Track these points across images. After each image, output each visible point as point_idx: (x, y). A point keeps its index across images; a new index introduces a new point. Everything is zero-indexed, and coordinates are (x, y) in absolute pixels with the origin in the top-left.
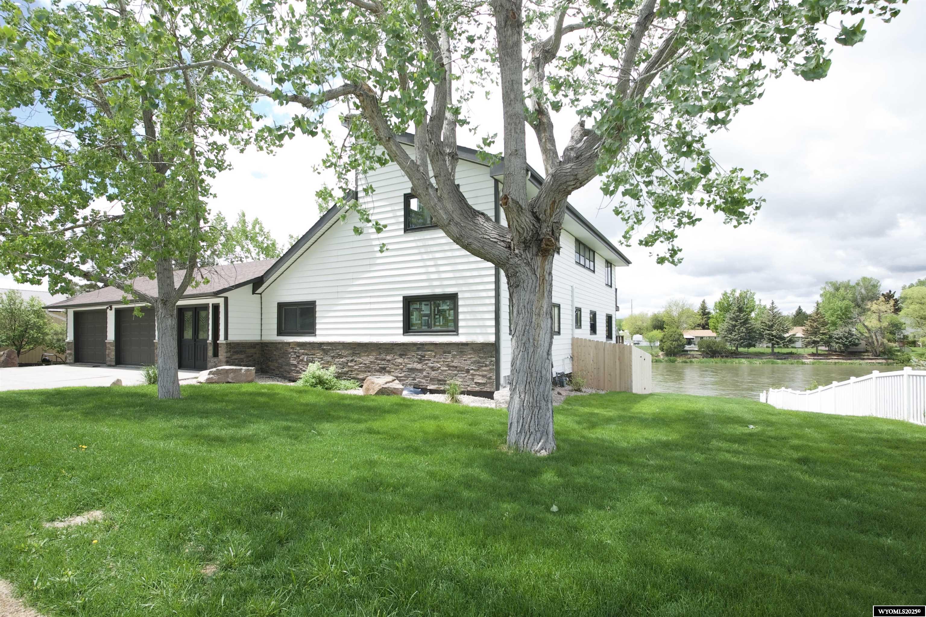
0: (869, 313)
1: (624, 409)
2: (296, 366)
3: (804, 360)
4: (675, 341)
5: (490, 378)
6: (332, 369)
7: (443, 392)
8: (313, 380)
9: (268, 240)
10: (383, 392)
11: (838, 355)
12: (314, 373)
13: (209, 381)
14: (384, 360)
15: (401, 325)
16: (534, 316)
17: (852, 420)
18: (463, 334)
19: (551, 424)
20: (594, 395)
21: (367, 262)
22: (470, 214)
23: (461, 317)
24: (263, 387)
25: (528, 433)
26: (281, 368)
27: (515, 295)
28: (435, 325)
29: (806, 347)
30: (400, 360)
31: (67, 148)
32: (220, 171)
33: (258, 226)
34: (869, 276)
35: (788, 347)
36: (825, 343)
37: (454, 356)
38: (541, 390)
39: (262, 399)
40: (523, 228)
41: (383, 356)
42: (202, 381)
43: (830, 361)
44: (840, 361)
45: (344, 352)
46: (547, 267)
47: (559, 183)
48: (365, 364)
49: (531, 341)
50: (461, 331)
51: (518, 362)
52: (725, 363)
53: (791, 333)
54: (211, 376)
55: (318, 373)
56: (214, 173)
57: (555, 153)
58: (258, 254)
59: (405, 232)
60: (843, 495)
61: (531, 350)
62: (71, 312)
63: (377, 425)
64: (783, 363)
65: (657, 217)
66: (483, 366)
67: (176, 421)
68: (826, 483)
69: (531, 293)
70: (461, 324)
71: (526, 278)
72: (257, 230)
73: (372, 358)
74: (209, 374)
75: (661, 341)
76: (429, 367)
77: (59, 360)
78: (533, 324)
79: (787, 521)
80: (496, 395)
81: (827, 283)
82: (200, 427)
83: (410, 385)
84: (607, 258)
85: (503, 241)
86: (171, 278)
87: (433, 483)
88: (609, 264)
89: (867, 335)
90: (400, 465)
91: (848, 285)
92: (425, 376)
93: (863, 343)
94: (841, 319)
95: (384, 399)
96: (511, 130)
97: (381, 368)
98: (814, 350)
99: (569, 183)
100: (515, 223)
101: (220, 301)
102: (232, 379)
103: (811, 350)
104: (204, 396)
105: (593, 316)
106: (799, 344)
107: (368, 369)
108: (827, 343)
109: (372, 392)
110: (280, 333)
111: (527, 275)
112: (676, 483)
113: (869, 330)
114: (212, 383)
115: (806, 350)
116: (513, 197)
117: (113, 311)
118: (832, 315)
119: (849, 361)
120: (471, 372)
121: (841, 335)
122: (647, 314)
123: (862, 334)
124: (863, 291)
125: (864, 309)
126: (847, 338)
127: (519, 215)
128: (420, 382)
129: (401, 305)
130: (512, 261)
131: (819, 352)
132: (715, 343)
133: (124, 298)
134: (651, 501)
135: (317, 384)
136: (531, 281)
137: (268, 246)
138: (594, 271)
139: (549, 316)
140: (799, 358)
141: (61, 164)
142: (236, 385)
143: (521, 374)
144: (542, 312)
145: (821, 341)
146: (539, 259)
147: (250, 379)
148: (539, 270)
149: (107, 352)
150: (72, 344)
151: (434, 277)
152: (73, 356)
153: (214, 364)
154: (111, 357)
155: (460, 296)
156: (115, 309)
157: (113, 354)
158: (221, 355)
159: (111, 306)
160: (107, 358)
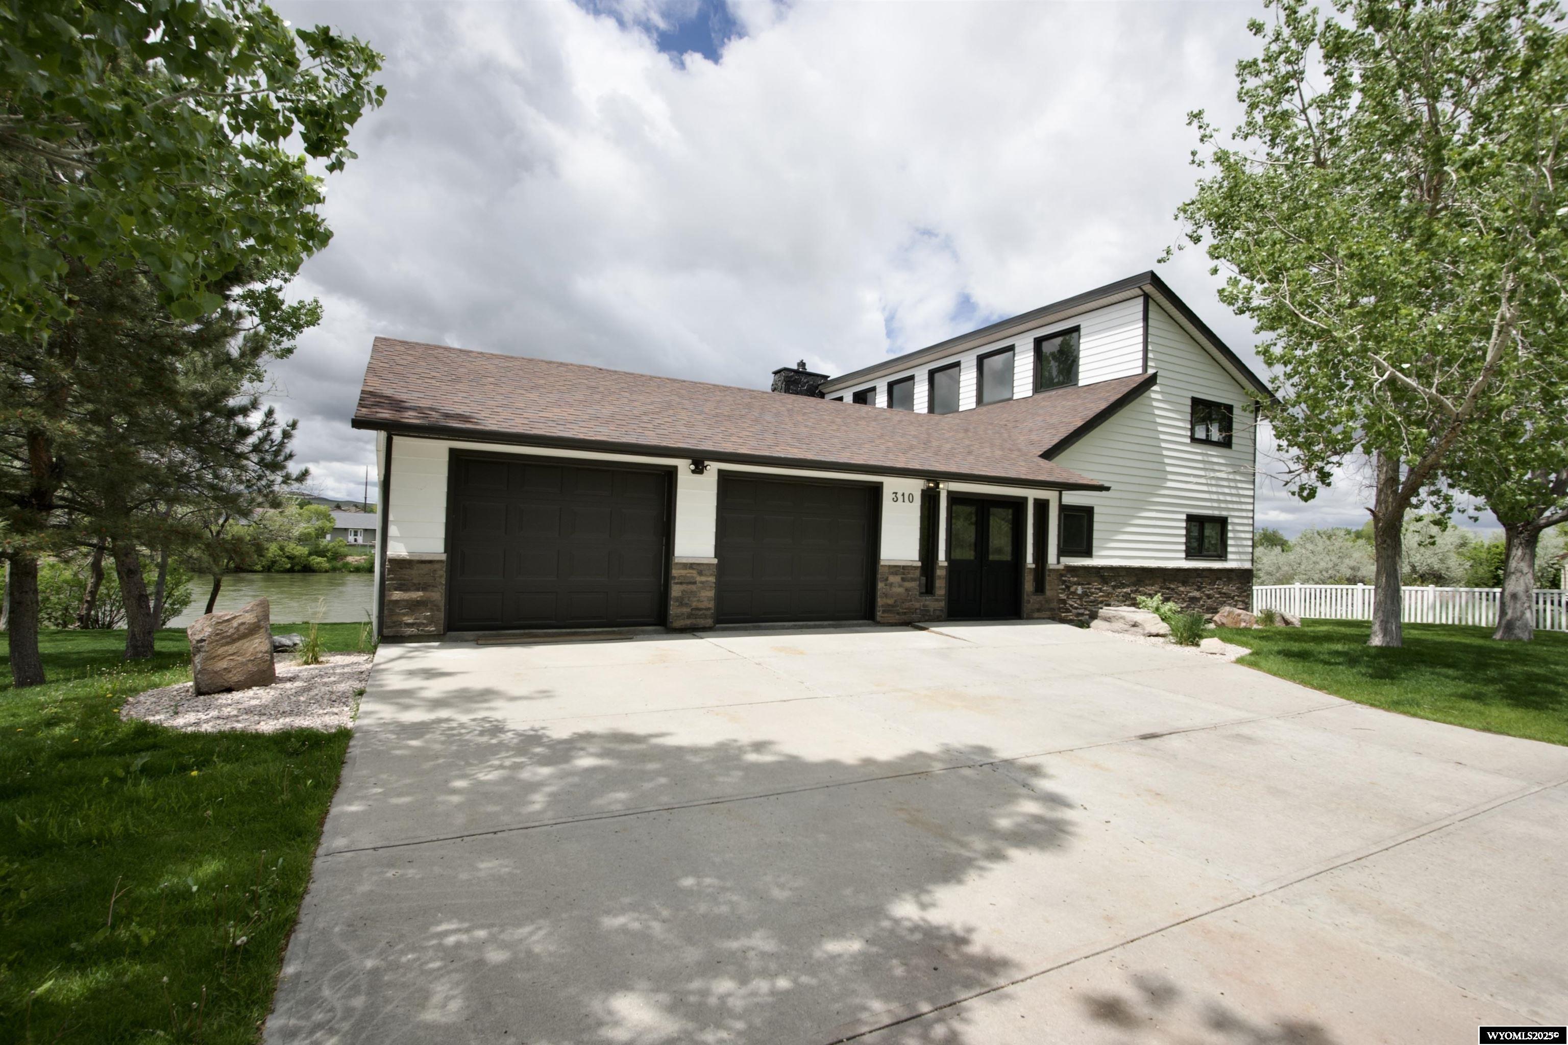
15: (1184, 548)
18: (1231, 560)
23: (1229, 542)
30: (1182, 589)
37: (1224, 584)
41: (1167, 584)
45: (1126, 580)
50: (1230, 556)
59: (1190, 441)
70: (1229, 549)
76: (1205, 595)
101: (1051, 496)
117: (712, 477)
120: (1236, 598)
129: (1184, 525)
149: (676, 591)
150: (437, 566)
151: (1215, 497)
152: (439, 610)
153: (1037, 606)
154: (694, 604)
155: (1229, 521)
156: (720, 472)
157: (706, 597)
158: (1052, 589)
159: (699, 461)
160: (674, 610)
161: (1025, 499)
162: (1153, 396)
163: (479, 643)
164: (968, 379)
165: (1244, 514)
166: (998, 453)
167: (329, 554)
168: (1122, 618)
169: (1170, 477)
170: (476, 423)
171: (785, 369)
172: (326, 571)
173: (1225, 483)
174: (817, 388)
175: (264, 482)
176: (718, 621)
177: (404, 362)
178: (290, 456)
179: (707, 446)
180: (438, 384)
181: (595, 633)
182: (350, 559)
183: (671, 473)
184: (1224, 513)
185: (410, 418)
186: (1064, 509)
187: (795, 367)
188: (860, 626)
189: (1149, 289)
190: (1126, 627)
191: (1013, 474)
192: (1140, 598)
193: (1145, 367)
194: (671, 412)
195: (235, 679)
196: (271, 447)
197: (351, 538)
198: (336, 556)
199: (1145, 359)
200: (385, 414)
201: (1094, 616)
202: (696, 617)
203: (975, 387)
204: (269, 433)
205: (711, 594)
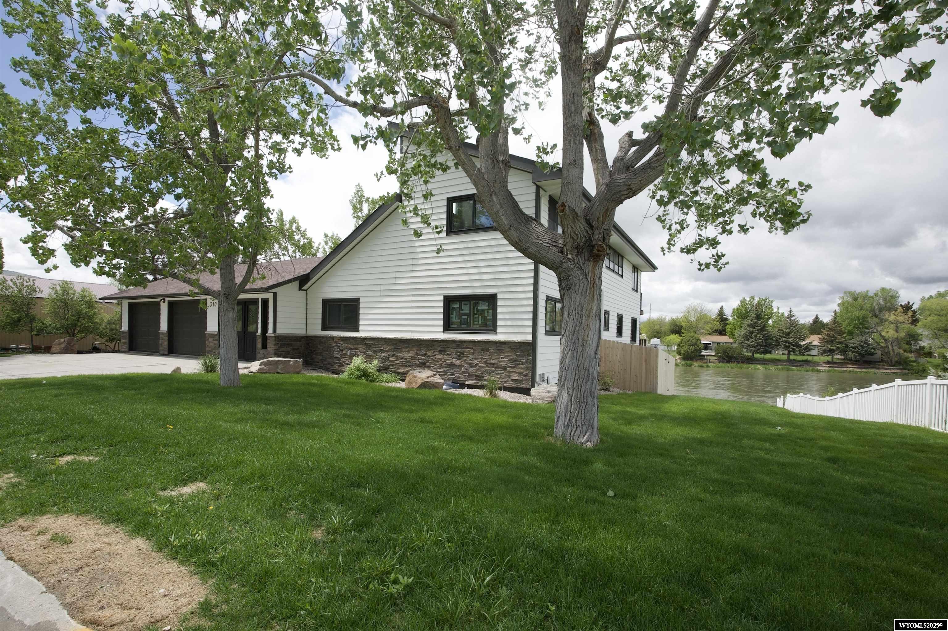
0: (887, 323)
1: (654, 409)
2: (339, 359)
3: (819, 368)
4: (692, 345)
5: (526, 376)
6: (375, 362)
7: (481, 387)
8: (358, 373)
9: (304, 239)
10: (425, 385)
11: (853, 364)
12: (359, 366)
13: (261, 371)
14: (424, 355)
15: (441, 323)
16: (584, 318)
17: (875, 426)
18: (501, 333)
19: (596, 420)
20: (622, 394)
21: (410, 262)
22: (523, 219)
23: (499, 316)
24: (312, 378)
25: (575, 427)
26: (325, 360)
27: (566, 297)
28: (474, 324)
29: (822, 355)
30: (440, 356)
31: (135, 149)
32: (281, 173)
33: (294, 225)
34: (888, 287)
35: (803, 355)
36: (840, 352)
37: (492, 354)
38: (588, 387)
39: (315, 389)
40: (577, 235)
41: (423, 352)
42: (254, 371)
43: (845, 369)
44: (855, 369)
45: (385, 347)
46: (597, 272)
47: (613, 192)
48: (406, 359)
49: (581, 340)
50: (499, 330)
51: (567, 360)
52: (741, 368)
53: (807, 341)
54: (263, 366)
55: (363, 366)
56: (276, 175)
57: (606, 162)
58: (294, 252)
59: (447, 234)
60: (875, 491)
61: (580, 349)
62: (125, 304)
63: (428, 415)
64: (798, 370)
65: (699, 226)
66: (519, 364)
67: (245, 407)
68: (858, 480)
69: (582, 295)
70: (499, 323)
71: (578, 281)
72: (294, 228)
73: (412, 354)
74: (260, 365)
75: (679, 345)
76: (467, 363)
77: (108, 348)
78: (583, 325)
79: (827, 511)
80: (533, 392)
81: (845, 293)
82: (268, 412)
83: (449, 380)
84: (635, 263)
85: (555, 246)
86: (232, 273)
87: (495, 469)
88: (636, 269)
89: (883, 345)
90: (460, 451)
91: (867, 295)
92: (463, 372)
93: (879, 352)
94: (858, 328)
95: (426, 392)
96: (570, 141)
97: (421, 363)
98: (829, 359)
99: (622, 193)
100: (570, 229)
101: (270, 296)
102: (281, 370)
103: (826, 358)
104: (261, 385)
105: (620, 319)
106: (814, 352)
107: (409, 364)
108: (843, 352)
109: (415, 386)
110: (324, 328)
111: (579, 279)
112: (716, 476)
113: (886, 340)
114: (264, 373)
115: (822, 358)
116: (570, 205)
117: (166, 304)
118: (849, 324)
119: (864, 370)
120: (508, 369)
121: (857, 344)
122: (665, 319)
123: (878, 344)
124: (881, 301)
125: (882, 320)
126: (863, 347)
127: (574, 223)
128: (459, 377)
129: (442, 304)
130: (565, 265)
131: (835, 360)
132: (731, 348)
133: (191, 291)
134: (699, 490)
135: (361, 376)
136: (582, 285)
137: (304, 244)
138: (622, 276)
139: (597, 318)
140: (814, 366)
141: (132, 164)
142: (287, 376)
143: (570, 371)
144: (591, 314)
145: (837, 349)
146: (591, 264)
147: (298, 370)
148: (590, 274)
149: (160, 342)
150: (127, 333)
152: (127, 345)
153: (262, 356)
154: (164, 346)
155: (499, 297)
156: (169, 301)
158: (270, 347)
159: (164, 299)
160: (160, 348)
161: (258, 299)
173: (491, 263)
184: (491, 291)
202: (164, 350)
205: (167, 343)
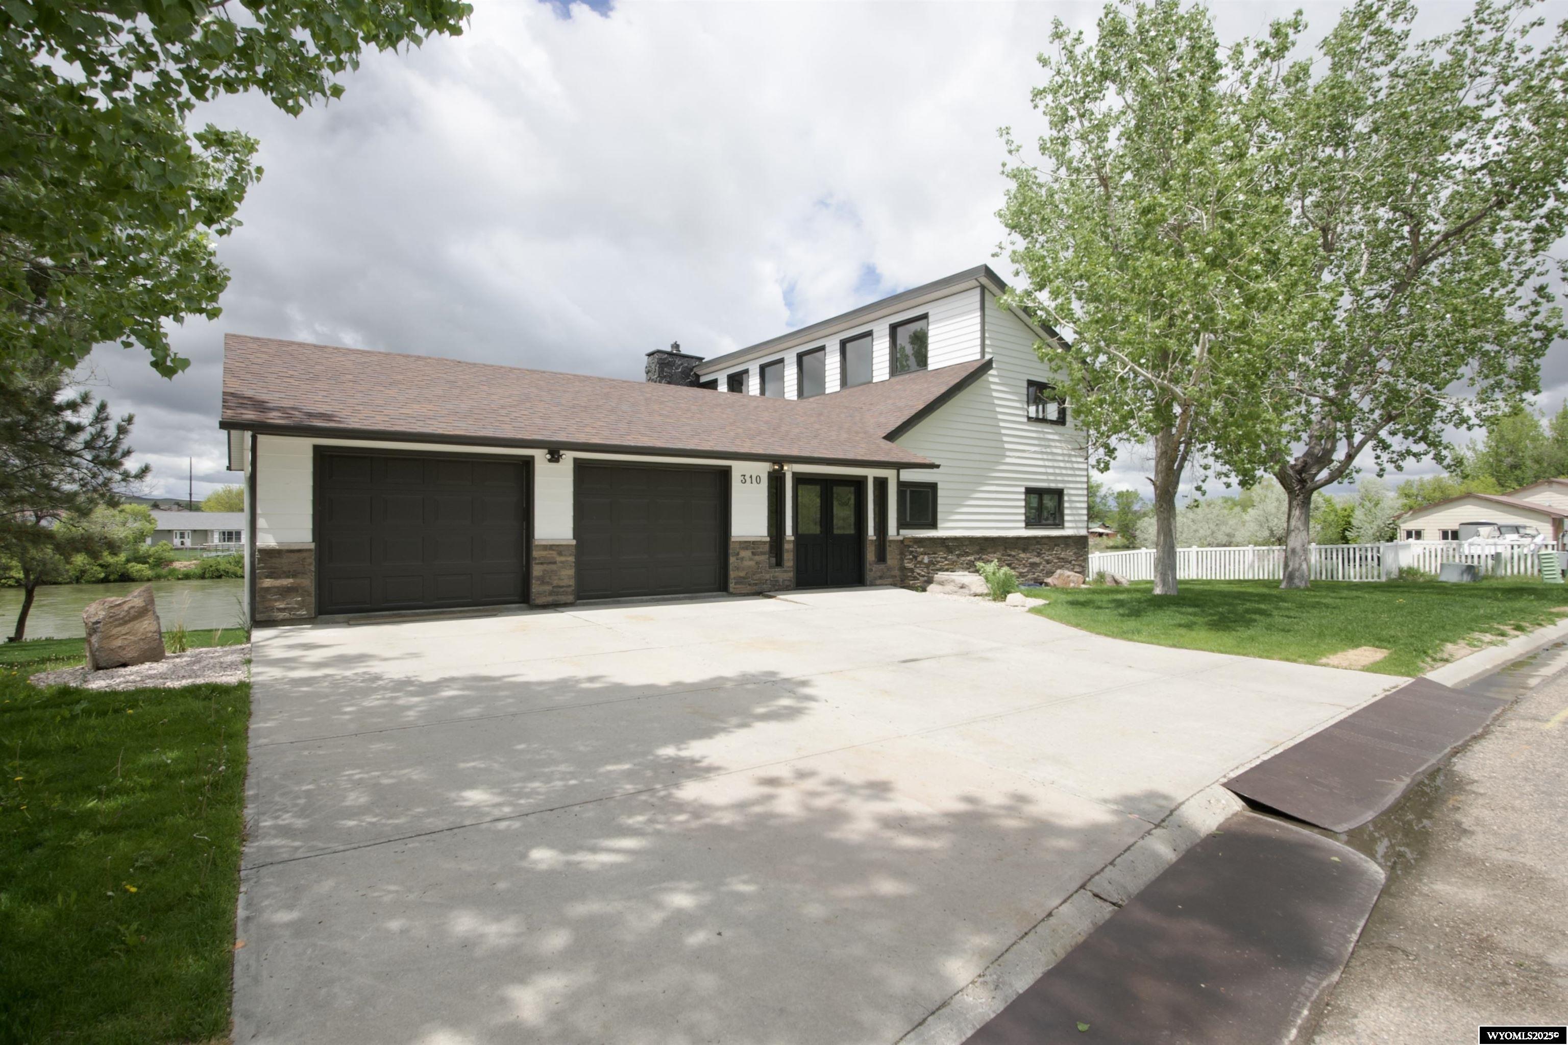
2: (912, 570)
14: (1010, 555)
15: (1024, 518)
18: (1066, 526)
23: (1066, 511)
30: (1022, 555)
41: (1009, 552)
59: (1028, 420)
66: (1079, 557)
70: (1066, 515)
76: (1045, 560)
83: (1031, 579)
92: (1042, 570)
120: (1073, 562)
128: (1039, 576)
129: (1023, 497)
149: (537, 571)
150: (305, 554)
151: (1050, 471)
152: (309, 595)
153: (879, 574)
154: (555, 583)
155: (1065, 492)
156: (576, 461)
157: (567, 575)
158: (892, 559)
159: (554, 452)
160: (535, 588)
161: (866, 477)
162: (991, 379)
163: (348, 623)
164: (832, 362)
165: (1079, 486)
166: (844, 436)
167: (151, 560)
168: (953, 581)
169: (1008, 453)
170: (339, 422)
171: (659, 352)
172: (149, 580)
173: (1060, 458)
174: (692, 370)
175: (100, 480)
176: (579, 597)
177: (260, 361)
178: (127, 453)
179: (561, 437)
180: (297, 383)
181: (461, 612)
182: (177, 565)
183: (528, 463)
184: (1060, 486)
185: (275, 418)
186: (903, 486)
187: (669, 349)
188: (715, 597)
189: (984, 281)
190: (956, 589)
191: (850, 456)
192: (979, 564)
193: (983, 353)
194: (528, 405)
195: (130, 655)
196: (105, 443)
197: (177, 541)
198: (160, 562)
199: (983, 345)
200: (250, 415)
201: (930, 581)
202: (557, 594)
203: (838, 370)
204: (103, 429)
205: (571, 572)
